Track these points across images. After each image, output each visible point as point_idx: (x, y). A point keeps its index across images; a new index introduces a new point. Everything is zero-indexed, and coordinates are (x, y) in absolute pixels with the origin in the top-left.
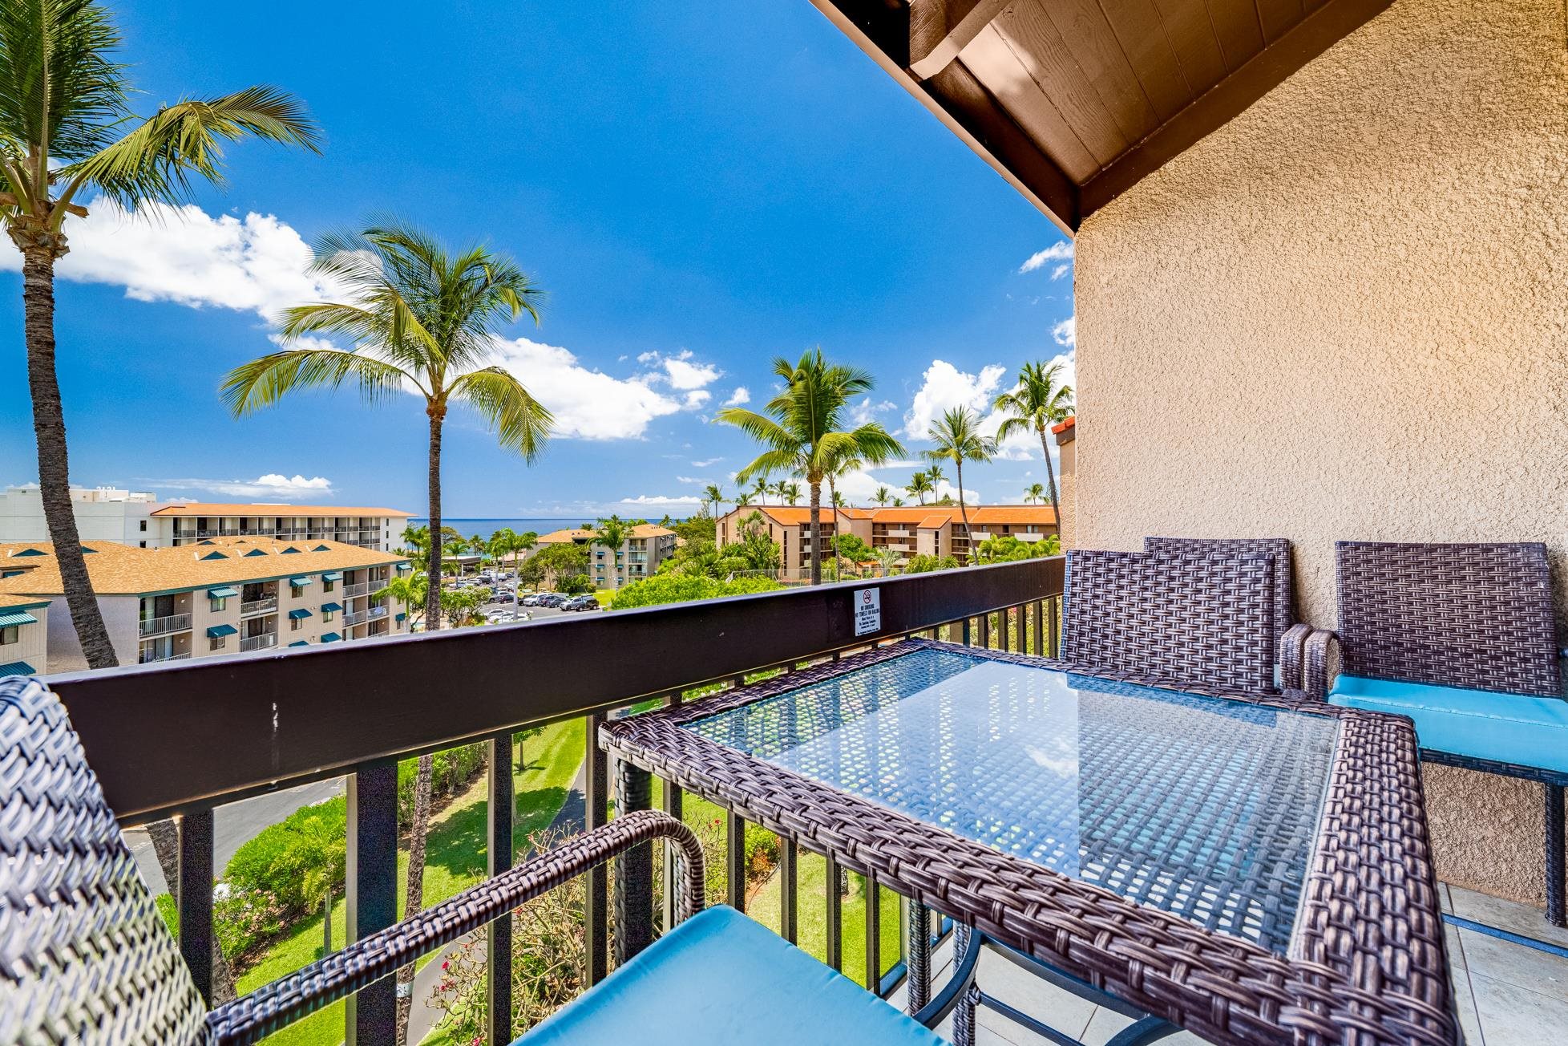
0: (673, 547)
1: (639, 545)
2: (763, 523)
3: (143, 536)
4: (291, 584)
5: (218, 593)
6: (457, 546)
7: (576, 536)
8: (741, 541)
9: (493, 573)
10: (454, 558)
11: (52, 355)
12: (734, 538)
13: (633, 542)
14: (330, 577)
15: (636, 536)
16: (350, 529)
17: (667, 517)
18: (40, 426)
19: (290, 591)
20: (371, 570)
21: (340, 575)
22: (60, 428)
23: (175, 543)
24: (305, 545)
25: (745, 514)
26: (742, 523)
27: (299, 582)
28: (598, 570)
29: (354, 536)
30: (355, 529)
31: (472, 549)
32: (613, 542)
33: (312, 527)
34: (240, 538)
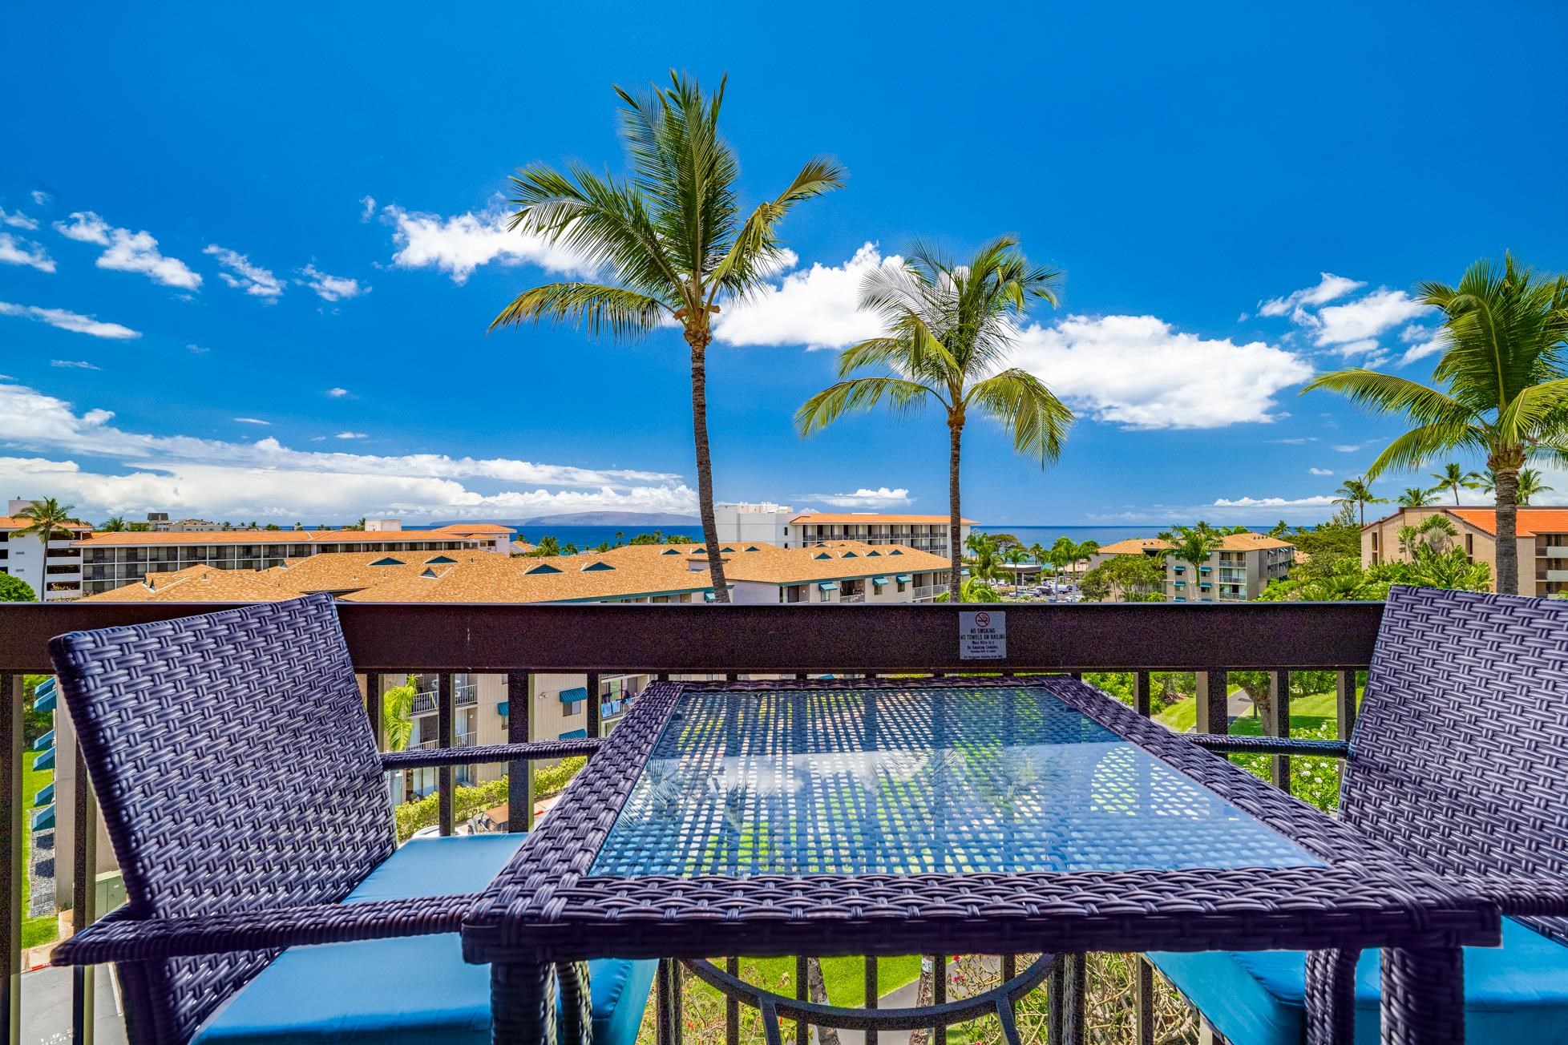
0: (1289, 564)
1: (1234, 559)
2: (1452, 533)
3: (786, 539)
4: (874, 583)
5: (825, 587)
6: (1016, 553)
7: (1149, 547)
8: (1407, 558)
9: (1052, 584)
10: (1013, 566)
11: (704, 413)
12: (1393, 553)
13: (1225, 555)
14: (902, 579)
15: (1226, 548)
16: (922, 535)
17: (1282, 524)
18: (700, 463)
19: (872, 589)
20: (935, 574)
21: (909, 578)
22: (708, 462)
23: (805, 545)
24: (885, 549)
25: (1415, 519)
26: (1409, 533)
27: (879, 581)
28: (1177, 588)
29: (925, 542)
30: (927, 536)
31: (1034, 558)
32: (1194, 554)
33: (893, 533)
34: (843, 542)
